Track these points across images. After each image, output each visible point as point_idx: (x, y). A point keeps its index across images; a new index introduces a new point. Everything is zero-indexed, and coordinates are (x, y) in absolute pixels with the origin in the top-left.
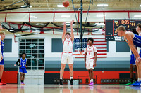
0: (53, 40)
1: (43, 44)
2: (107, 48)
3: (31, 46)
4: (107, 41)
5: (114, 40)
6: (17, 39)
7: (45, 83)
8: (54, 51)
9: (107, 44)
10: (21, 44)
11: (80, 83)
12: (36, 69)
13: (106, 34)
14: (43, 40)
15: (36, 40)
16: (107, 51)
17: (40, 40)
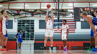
0: (40, 21)
1: (33, 23)
2: (75, 26)
3: (25, 24)
4: (75, 21)
5: (80, 21)
6: (16, 20)
7: (34, 49)
8: (40, 28)
9: (75, 24)
10: (19, 23)
11: (57, 49)
12: (28, 39)
13: (75, 17)
14: (33, 21)
15: (29, 21)
16: (75, 28)
17: (32, 21)
